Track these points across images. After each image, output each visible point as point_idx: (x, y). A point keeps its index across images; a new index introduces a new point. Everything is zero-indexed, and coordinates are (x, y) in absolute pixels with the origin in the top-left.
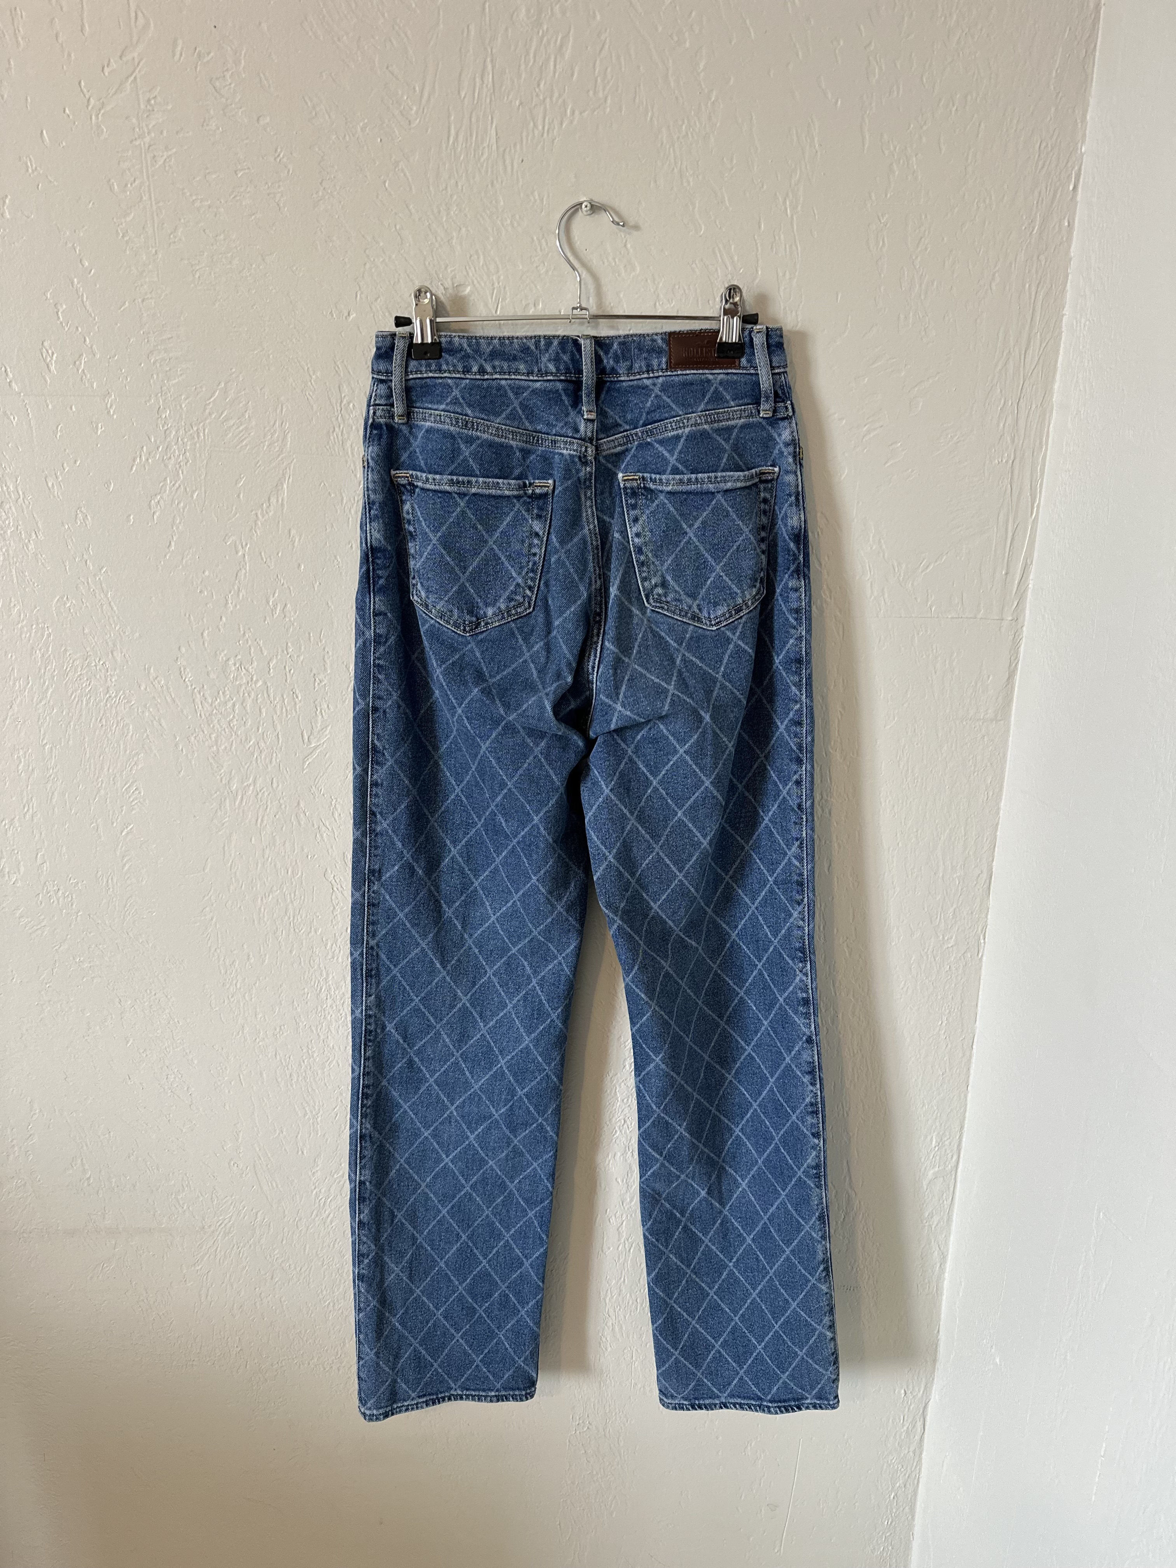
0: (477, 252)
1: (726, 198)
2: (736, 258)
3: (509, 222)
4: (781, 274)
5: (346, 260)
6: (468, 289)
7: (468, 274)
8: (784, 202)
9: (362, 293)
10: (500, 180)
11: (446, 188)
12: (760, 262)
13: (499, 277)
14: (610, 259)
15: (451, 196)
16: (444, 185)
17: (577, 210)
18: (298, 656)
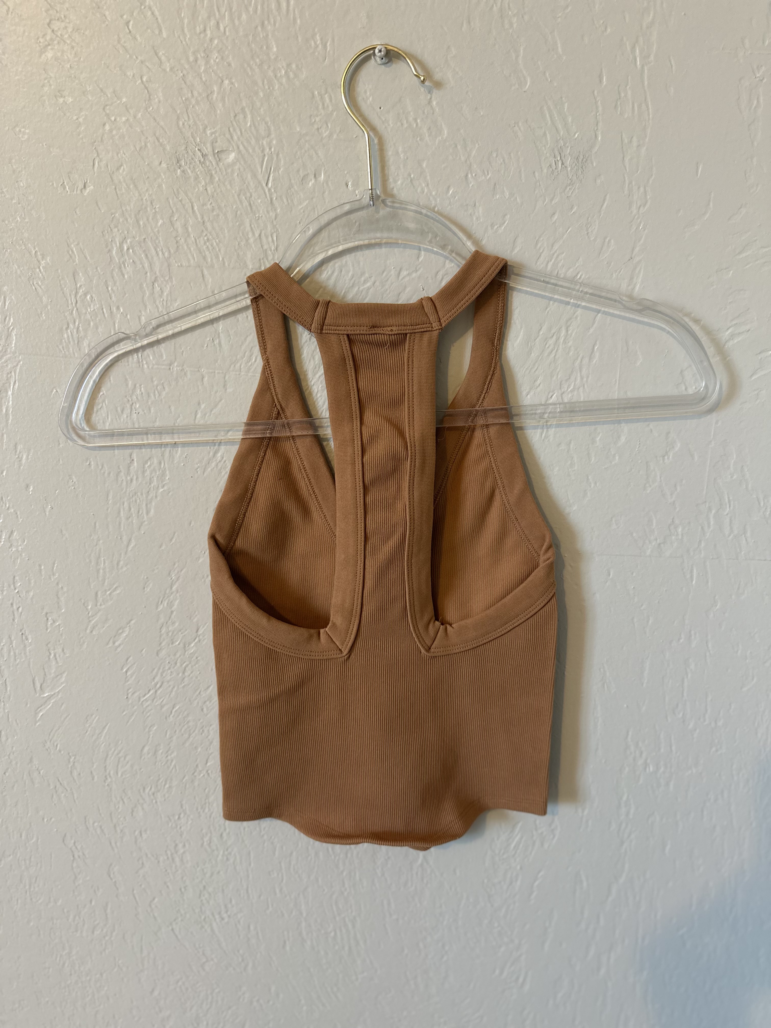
0: (243, 109)
1: (559, 45)
2: (570, 120)
3: (283, 72)
4: (626, 141)
5: (81, 120)
6: (232, 156)
7: (232, 137)
8: (633, 48)
9: (100, 161)
10: (272, 21)
11: (205, 30)
12: (600, 124)
13: (271, 141)
14: (411, 119)
15: (211, 40)
16: (201, 26)
17: (367, 58)
18: (27, 592)
